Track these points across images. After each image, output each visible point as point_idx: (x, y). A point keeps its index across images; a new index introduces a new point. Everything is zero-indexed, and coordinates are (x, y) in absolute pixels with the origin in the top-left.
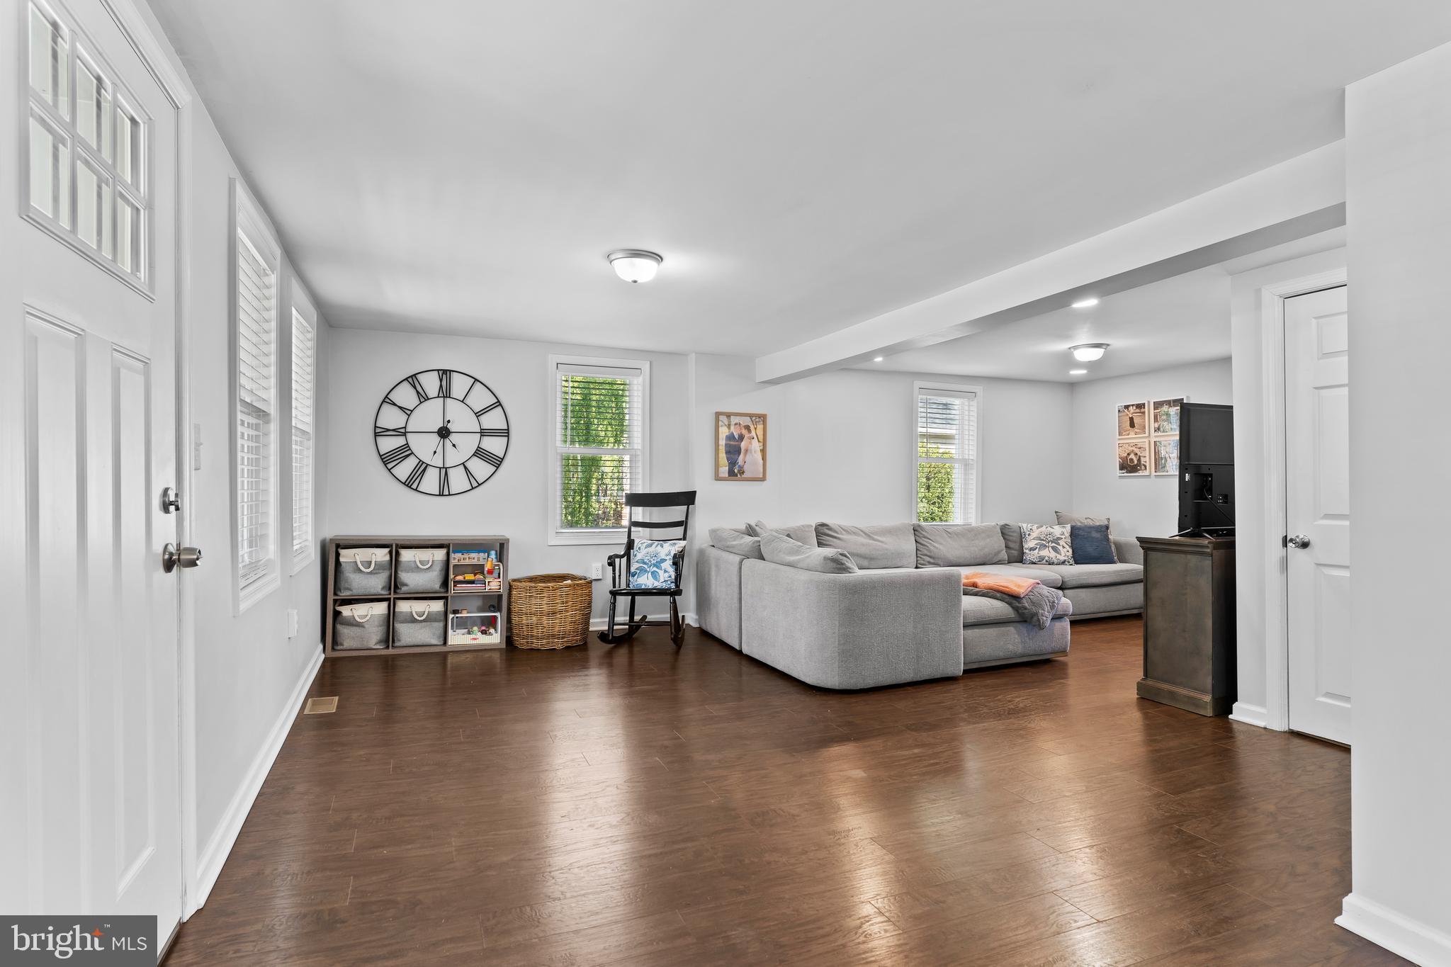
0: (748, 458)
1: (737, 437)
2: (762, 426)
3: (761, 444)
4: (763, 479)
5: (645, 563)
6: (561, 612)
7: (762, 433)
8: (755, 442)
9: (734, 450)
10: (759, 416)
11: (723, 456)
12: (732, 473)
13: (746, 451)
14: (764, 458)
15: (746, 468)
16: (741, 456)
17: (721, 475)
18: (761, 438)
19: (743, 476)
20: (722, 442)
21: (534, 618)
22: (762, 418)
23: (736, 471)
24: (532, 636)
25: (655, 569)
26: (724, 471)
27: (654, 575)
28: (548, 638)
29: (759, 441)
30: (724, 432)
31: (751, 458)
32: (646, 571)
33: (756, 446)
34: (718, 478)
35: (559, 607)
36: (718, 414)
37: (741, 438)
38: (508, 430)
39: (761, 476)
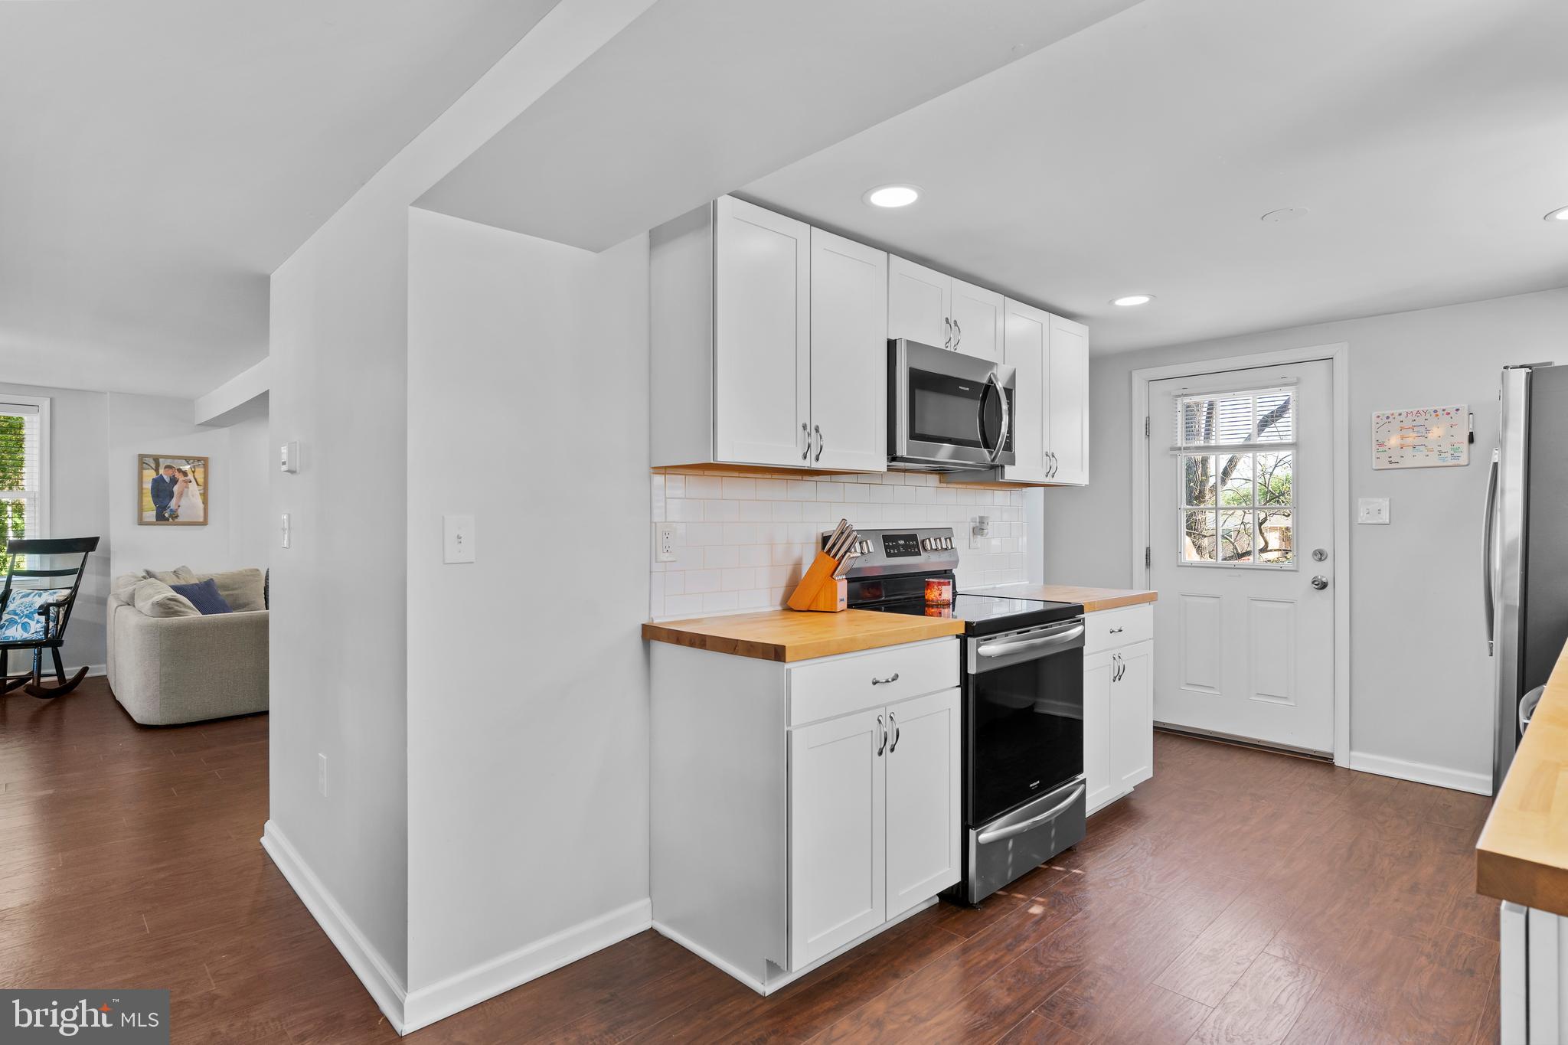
0: (183, 502)
1: (167, 479)
2: (202, 470)
3: (202, 488)
4: (205, 523)
5: (18, 615)
7: (202, 476)
8: (193, 486)
9: (163, 492)
10: (199, 459)
11: (148, 500)
12: (161, 518)
13: (181, 494)
14: (205, 502)
15: (180, 512)
16: (174, 501)
17: (146, 520)
18: (201, 480)
19: (176, 520)
20: (148, 486)
22: (204, 462)
23: (166, 515)
25: (25, 621)
26: (151, 514)
27: (23, 626)
29: (198, 485)
30: (150, 475)
31: (188, 500)
32: (17, 622)
33: (194, 490)
34: (141, 522)
36: (141, 457)
37: (174, 481)
39: (201, 520)
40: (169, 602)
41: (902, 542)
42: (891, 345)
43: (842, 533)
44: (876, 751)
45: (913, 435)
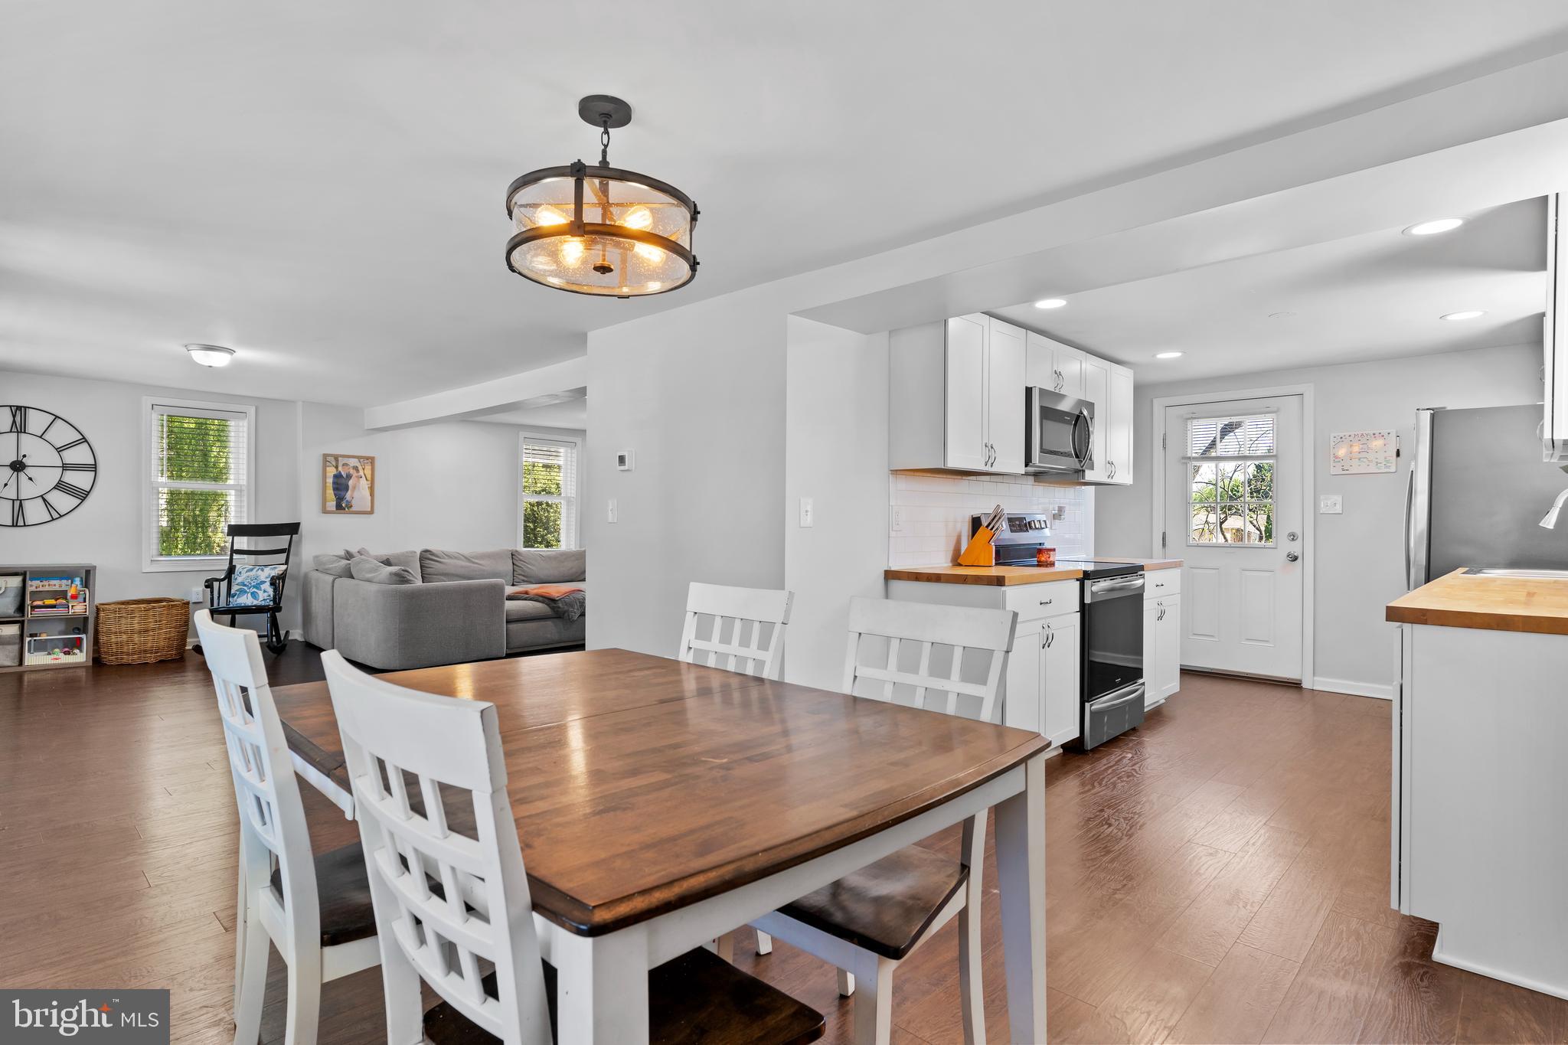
0: (356, 494)
1: (344, 476)
2: (370, 467)
3: (369, 482)
4: (371, 512)
5: (245, 585)
6: (153, 630)
7: (370, 472)
8: (363, 481)
9: (341, 485)
10: (367, 458)
11: (330, 492)
12: (339, 507)
13: (354, 488)
14: (372, 495)
15: (353, 503)
16: (349, 492)
17: (328, 509)
18: (369, 477)
19: (351, 510)
20: (330, 480)
21: (124, 637)
22: (371, 460)
23: (343, 505)
24: (122, 653)
25: (255, 590)
26: (332, 504)
27: (254, 595)
28: (140, 653)
29: (367, 480)
30: (331, 472)
31: (358, 493)
32: (246, 592)
33: (364, 484)
34: (325, 511)
35: (152, 625)
36: (325, 456)
37: (349, 477)
38: (95, 465)
39: (369, 510)
40: (403, 572)
41: (1017, 523)
42: (1029, 391)
43: (995, 516)
44: (1041, 646)
45: (1043, 450)
